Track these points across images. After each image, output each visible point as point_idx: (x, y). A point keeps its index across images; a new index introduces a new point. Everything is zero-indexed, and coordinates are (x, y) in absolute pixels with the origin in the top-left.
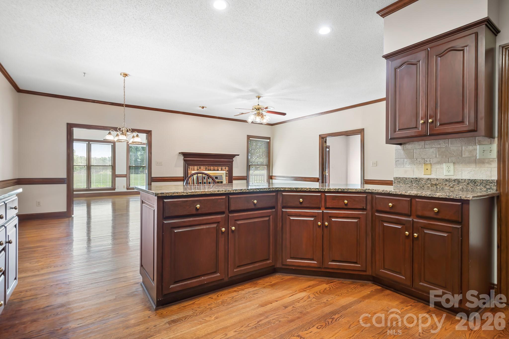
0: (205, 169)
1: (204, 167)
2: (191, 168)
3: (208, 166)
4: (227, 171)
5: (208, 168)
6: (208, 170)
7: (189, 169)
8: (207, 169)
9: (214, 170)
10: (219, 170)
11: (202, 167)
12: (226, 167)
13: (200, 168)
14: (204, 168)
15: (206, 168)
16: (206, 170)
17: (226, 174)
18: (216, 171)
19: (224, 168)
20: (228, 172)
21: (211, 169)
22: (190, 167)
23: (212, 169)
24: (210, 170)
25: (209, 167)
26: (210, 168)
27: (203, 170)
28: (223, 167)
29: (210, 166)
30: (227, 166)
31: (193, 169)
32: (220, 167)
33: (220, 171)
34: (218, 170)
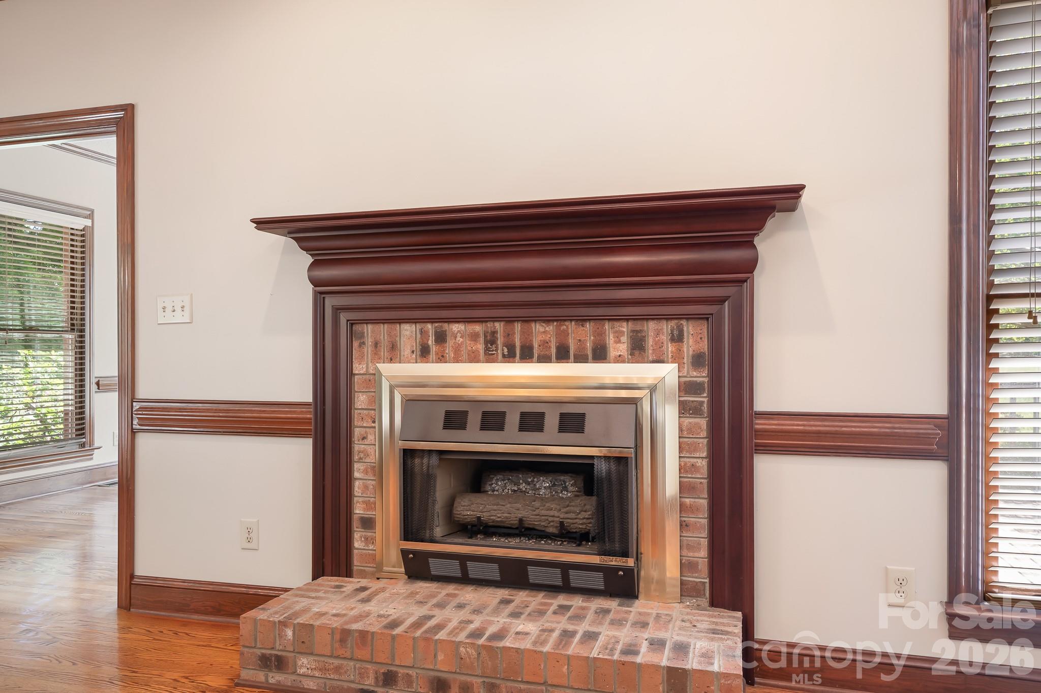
0: (480, 347)
1: (478, 328)
2: (369, 341)
3: (510, 320)
4: (697, 360)
5: (509, 335)
6: (510, 357)
7: (356, 344)
8: (501, 349)
9: (563, 355)
10: (612, 353)
11: (456, 327)
12: (690, 329)
13: (441, 338)
14: (474, 337)
15: (494, 333)
16: (490, 357)
17: (686, 388)
18: (581, 358)
19: (665, 338)
20: (701, 376)
21: (531, 348)
22: (369, 329)
23: (545, 344)
24: (527, 355)
25: (518, 327)
26: (526, 334)
27: (464, 353)
28: (652, 325)
29: (527, 320)
30: (689, 317)
31: (384, 352)
32: (625, 327)
33: (619, 359)
34: (600, 354)
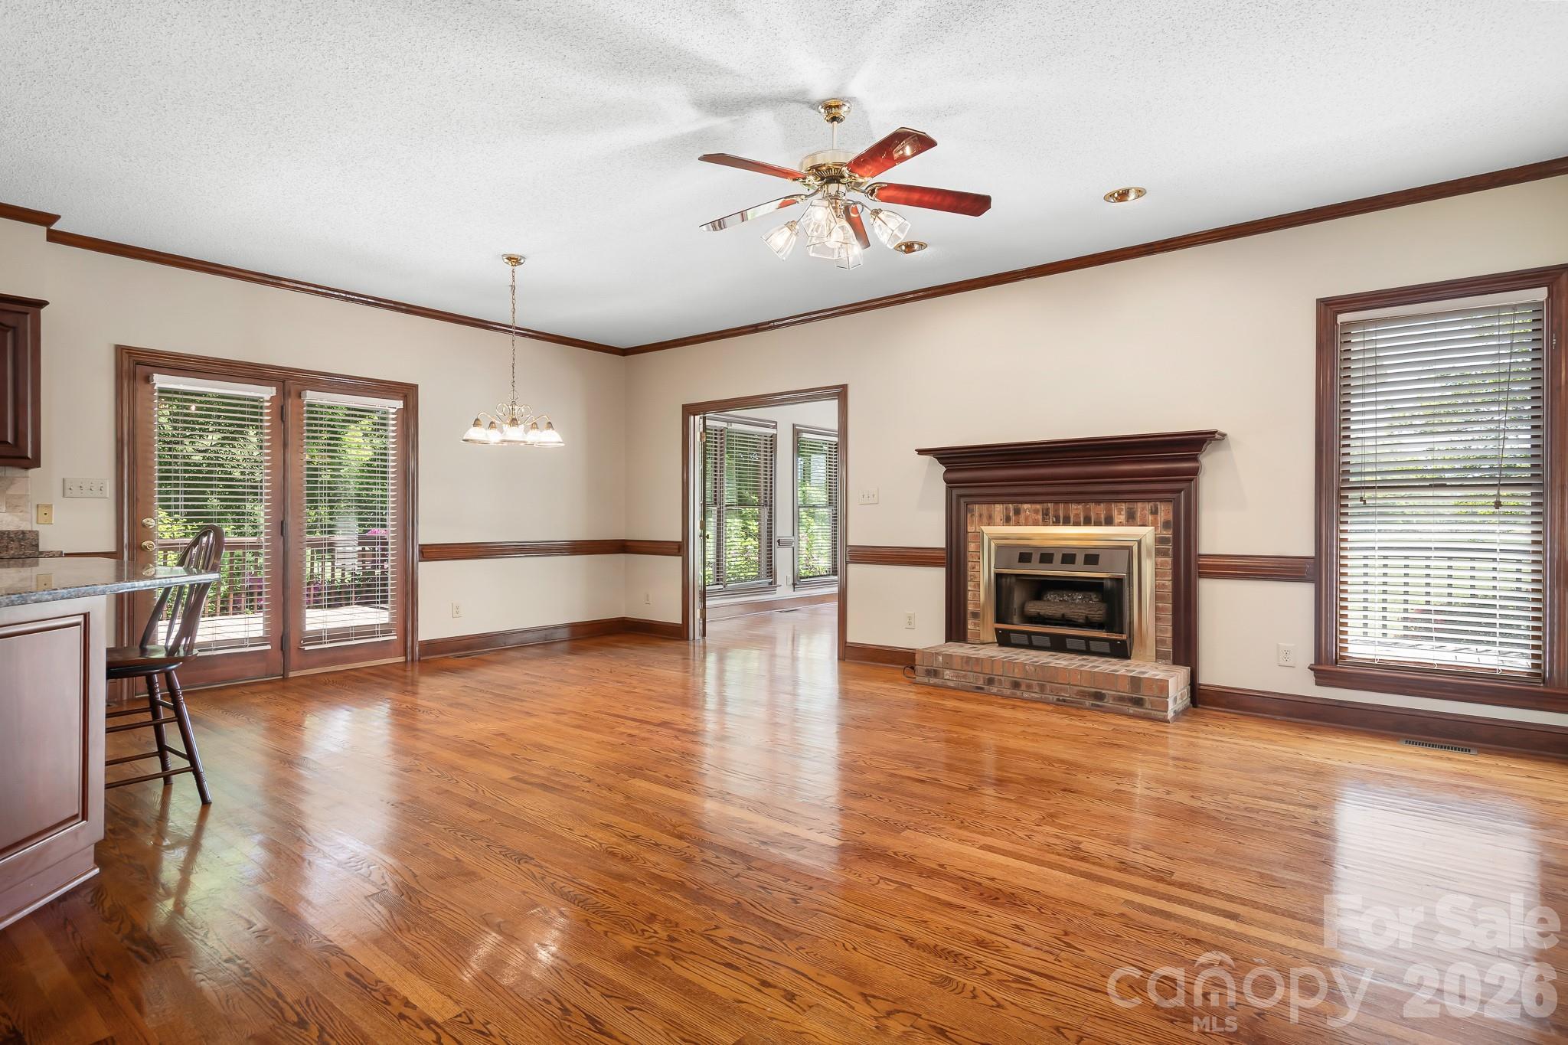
0: (1040, 517)
1: (1038, 506)
2: (977, 514)
3: (1057, 502)
4: (1166, 525)
5: (1056, 511)
6: (1057, 523)
7: (969, 515)
8: (1052, 519)
9: (1087, 522)
10: (1116, 520)
11: (1026, 506)
12: (1162, 507)
13: (1017, 512)
14: (1036, 512)
15: (1048, 509)
16: (1045, 523)
17: (1160, 540)
18: (1098, 524)
19: (1147, 512)
20: (1168, 534)
21: (1069, 518)
22: (976, 507)
23: (1077, 516)
24: (1067, 522)
25: (1061, 506)
26: (1067, 510)
27: (1030, 520)
28: (1140, 505)
29: (1066, 502)
30: (1161, 501)
31: (985, 520)
32: (1123, 506)
33: (1120, 524)
34: (1109, 521)
